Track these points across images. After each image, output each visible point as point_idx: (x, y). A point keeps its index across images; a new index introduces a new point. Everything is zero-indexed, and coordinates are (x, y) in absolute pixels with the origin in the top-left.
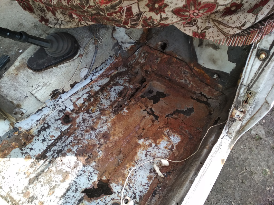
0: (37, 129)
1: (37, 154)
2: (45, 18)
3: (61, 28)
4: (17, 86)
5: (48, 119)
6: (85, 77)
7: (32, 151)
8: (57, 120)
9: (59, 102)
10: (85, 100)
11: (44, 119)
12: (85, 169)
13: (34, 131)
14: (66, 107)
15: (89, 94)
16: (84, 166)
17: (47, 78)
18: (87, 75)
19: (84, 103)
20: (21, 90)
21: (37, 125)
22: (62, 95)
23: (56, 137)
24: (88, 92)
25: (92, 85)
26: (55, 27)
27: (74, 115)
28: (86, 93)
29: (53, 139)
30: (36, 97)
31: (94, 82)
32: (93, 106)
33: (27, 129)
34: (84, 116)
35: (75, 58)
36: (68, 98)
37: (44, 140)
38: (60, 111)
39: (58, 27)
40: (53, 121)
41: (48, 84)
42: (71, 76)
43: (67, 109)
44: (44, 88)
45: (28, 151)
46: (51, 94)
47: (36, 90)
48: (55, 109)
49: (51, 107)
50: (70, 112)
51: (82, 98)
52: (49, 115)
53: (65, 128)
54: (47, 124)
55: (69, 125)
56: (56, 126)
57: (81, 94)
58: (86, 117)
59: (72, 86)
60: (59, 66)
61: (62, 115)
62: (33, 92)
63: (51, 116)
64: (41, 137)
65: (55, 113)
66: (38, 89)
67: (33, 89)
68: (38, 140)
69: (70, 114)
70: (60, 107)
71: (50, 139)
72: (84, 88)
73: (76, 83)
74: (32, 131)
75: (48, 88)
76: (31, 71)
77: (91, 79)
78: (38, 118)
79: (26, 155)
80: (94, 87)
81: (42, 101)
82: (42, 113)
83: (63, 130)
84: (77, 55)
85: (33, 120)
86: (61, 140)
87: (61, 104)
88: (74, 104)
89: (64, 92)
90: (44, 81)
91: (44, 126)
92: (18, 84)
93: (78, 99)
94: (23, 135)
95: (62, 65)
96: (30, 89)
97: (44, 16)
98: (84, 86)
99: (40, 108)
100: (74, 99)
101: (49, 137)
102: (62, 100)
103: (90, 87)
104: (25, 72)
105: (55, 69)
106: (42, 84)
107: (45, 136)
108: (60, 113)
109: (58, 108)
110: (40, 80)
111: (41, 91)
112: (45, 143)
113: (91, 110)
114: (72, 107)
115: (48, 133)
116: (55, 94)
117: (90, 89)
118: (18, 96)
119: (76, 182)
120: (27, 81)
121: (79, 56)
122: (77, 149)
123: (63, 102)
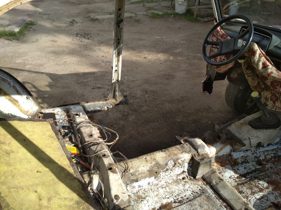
0: (241, 160)
1: (241, 174)
2: (266, 103)
3: (275, 111)
4: (241, 132)
5: (248, 158)
6: (276, 143)
7: (238, 170)
8: (254, 161)
9: (257, 151)
10: (272, 157)
11: (246, 157)
12: (273, 192)
13: (240, 161)
14: (260, 156)
15: (275, 155)
16: (273, 190)
17: (259, 134)
18: (278, 142)
19: (271, 158)
20: (243, 135)
21: (241, 158)
22: (261, 147)
23: (252, 170)
24: (275, 154)
25: (277, 151)
26: (272, 109)
27: (264, 163)
28: (273, 154)
29: (250, 170)
30: (250, 141)
31: (279, 149)
32: (277, 162)
33: (235, 158)
34: (271, 165)
35: (277, 129)
36: (262, 151)
37: (245, 168)
38: (255, 157)
39: (274, 110)
40: (251, 160)
41: (259, 137)
42: (271, 139)
43: (260, 157)
44: (256, 138)
45: (236, 169)
46: (257, 144)
47: (252, 137)
48: (253, 154)
49: (252, 152)
50: (262, 160)
51: (271, 155)
52: (249, 156)
53: (258, 167)
54: (247, 160)
55: (261, 167)
56: (253, 164)
57: (270, 153)
58: (273, 167)
59: (268, 145)
60: (267, 130)
61: (256, 160)
62: (250, 138)
63: (250, 157)
64: (243, 166)
65: (253, 157)
66: (253, 137)
67: (250, 136)
68: (242, 166)
69: (262, 161)
70: (257, 154)
71: (249, 169)
72: (273, 150)
73: (271, 144)
74: (238, 160)
75: (258, 139)
76: (251, 127)
77: (278, 147)
78: (243, 155)
79: (235, 171)
80: (279, 152)
81: (252, 145)
82: (246, 153)
83: (257, 168)
84: (279, 128)
85: (240, 155)
86: (256, 173)
87: (258, 153)
88: (265, 156)
89: (263, 146)
90: (257, 134)
91: (245, 161)
92: (241, 131)
93: (268, 155)
94: (233, 160)
95: (269, 130)
96: (249, 136)
97: (266, 102)
98: (273, 149)
99: (248, 149)
100: (266, 153)
101: (248, 168)
102: (260, 151)
103: (276, 151)
104: (247, 126)
105: (265, 130)
106: (256, 136)
107: (246, 166)
108: (255, 158)
109: (255, 155)
110: (255, 133)
111: (254, 139)
112: (246, 170)
113: (276, 164)
114: (264, 158)
115: (248, 166)
116: (259, 145)
117: (276, 153)
118: (240, 137)
119: (267, 196)
120: (247, 131)
121: (280, 129)
122: (268, 180)
123: (259, 152)
